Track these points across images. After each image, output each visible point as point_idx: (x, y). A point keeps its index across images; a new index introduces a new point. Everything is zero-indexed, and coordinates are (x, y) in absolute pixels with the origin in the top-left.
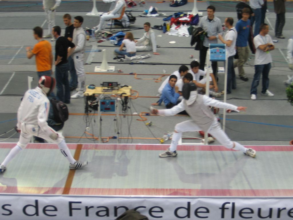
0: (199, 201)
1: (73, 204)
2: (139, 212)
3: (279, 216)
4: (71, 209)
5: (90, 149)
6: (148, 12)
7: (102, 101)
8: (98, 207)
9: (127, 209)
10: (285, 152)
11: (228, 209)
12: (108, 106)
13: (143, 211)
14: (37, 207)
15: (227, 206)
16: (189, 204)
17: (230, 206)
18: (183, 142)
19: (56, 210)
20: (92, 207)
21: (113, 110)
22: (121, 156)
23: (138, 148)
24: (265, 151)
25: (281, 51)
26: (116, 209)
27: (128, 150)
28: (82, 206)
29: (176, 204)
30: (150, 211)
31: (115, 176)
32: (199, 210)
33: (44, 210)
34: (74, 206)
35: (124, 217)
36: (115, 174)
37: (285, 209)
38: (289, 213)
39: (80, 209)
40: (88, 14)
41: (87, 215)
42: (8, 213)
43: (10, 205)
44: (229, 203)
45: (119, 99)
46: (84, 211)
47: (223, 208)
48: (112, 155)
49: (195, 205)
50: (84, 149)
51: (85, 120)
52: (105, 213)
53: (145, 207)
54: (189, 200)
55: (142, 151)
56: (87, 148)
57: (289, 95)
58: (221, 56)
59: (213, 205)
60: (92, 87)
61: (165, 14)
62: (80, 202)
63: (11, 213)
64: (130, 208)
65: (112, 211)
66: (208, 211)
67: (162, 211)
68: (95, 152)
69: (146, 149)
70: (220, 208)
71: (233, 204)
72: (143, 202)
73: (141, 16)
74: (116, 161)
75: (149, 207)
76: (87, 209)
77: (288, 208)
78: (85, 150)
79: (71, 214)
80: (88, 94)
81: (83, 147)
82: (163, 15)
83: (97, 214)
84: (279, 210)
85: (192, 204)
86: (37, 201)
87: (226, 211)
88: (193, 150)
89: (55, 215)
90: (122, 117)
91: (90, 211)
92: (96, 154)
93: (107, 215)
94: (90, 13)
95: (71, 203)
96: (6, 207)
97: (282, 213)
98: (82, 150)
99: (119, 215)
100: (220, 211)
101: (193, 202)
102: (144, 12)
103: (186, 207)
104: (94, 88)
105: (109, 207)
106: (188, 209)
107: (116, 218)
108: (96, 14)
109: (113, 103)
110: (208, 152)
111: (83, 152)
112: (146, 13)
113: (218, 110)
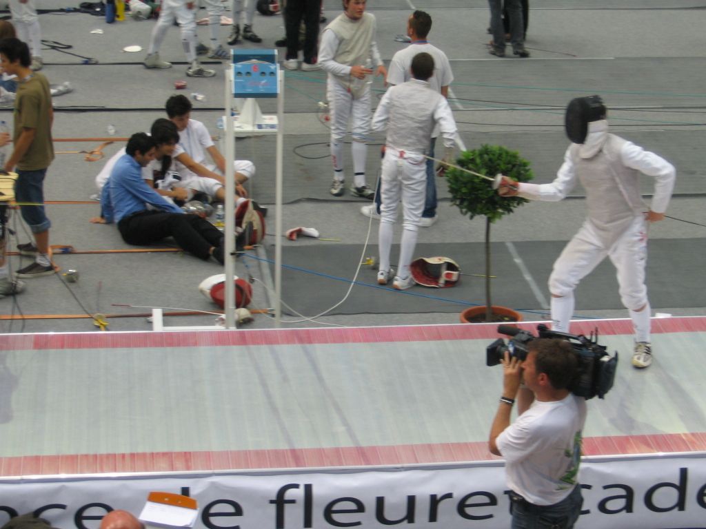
0: (213, 483)
2: (46, 522)
3: (433, 517)
9: (12, 513)
10: (447, 342)
11: (293, 502)
13: (59, 518)
15: (290, 494)
16: (186, 492)
17: (298, 494)
18: (165, 324)
23: (40, 344)
24: (392, 340)
27: (12, 351)
30: (79, 518)
32: (213, 510)
37: (449, 496)
38: (462, 507)
44: (296, 486)
47: (280, 501)
49: (202, 495)
53: (63, 507)
54: (185, 483)
55: (52, 351)
57: (454, 186)
58: (263, 82)
59: (251, 494)
64: (22, 512)
66: (238, 511)
69: (62, 347)
70: (272, 502)
71: (308, 488)
72: (57, 491)
75: (74, 505)
77: (459, 494)
84: (434, 501)
85: (193, 492)
87: (287, 507)
88: (195, 344)
97: (442, 506)
100: (274, 506)
101: (197, 488)
110: (236, 350)
113: (263, 233)
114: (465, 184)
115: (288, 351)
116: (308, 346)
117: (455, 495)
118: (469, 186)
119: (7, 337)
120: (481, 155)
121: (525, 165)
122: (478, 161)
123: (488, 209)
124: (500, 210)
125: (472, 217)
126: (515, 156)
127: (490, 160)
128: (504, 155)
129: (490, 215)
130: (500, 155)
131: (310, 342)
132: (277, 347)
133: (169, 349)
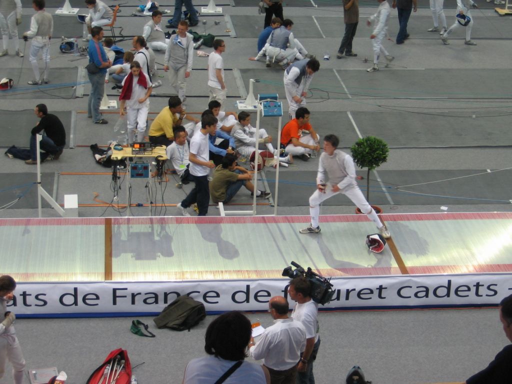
0: (259, 284)
1: (117, 291)
2: (192, 298)
3: (347, 298)
4: (115, 297)
5: (122, 224)
6: (146, 9)
7: (133, 166)
8: (146, 294)
9: (178, 294)
10: (351, 223)
12: (140, 172)
13: (197, 297)
14: (75, 296)
16: (248, 287)
19: (98, 298)
20: (140, 294)
21: (147, 176)
22: (160, 232)
23: (179, 221)
25: (337, 74)
26: (166, 295)
27: (167, 225)
28: (128, 293)
29: (233, 287)
30: (205, 297)
31: (159, 256)
32: (259, 294)
33: (84, 299)
34: (118, 293)
35: (176, 304)
36: (159, 254)
37: (354, 290)
38: (359, 294)
39: (125, 297)
40: (59, 12)
41: (133, 303)
42: (42, 303)
43: (45, 295)
45: (154, 163)
46: (129, 298)
48: (150, 230)
49: (254, 288)
50: (114, 224)
51: (112, 188)
52: (153, 300)
53: (199, 292)
54: (248, 283)
55: (185, 225)
56: (118, 222)
57: (355, 155)
58: (276, 110)
59: (274, 288)
60: (119, 147)
61: (169, 12)
62: (126, 289)
63: (45, 303)
64: (182, 294)
65: (161, 298)
66: (269, 295)
67: (218, 295)
68: (129, 228)
69: (188, 223)
70: (283, 291)
72: (196, 286)
73: (135, 16)
74: (157, 238)
75: (203, 291)
76: (133, 296)
77: (358, 289)
78: (116, 226)
79: (115, 303)
80: (116, 158)
81: (113, 221)
82: (167, 13)
83: (145, 301)
84: (348, 292)
85: (251, 287)
86: (76, 289)
88: (244, 222)
89: (97, 305)
90: (157, 184)
91: (137, 298)
92: (131, 231)
93: (156, 302)
94: (61, 9)
95: (115, 290)
96: (40, 297)
97: (351, 294)
98: (112, 226)
99: (169, 302)
100: (283, 293)
101: (253, 286)
102: (139, 8)
103: (245, 291)
104: (122, 149)
105: (158, 294)
106: (247, 293)
107: (166, 305)
108: (70, 12)
109: (146, 168)
110: (262, 225)
111: (115, 228)
112: (143, 11)
113: (264, 165)
114: (359, 154)
115: (284, 226)
116: (292, 224)
117: (356, 290)
118: (361, 155)
119: (164, 218)
120: (366, 141)
121: (385, 145)
122: (365, 144)
123: (369, 165)
124: (374, 165)
125: (361, 168)
126: (381, 142)
127: (371, 144)
128: (376, 142)
129: (370, 168)
130: (375, 141)
131: (293, 222)
132: (279, 224)
133: (233, 225)
